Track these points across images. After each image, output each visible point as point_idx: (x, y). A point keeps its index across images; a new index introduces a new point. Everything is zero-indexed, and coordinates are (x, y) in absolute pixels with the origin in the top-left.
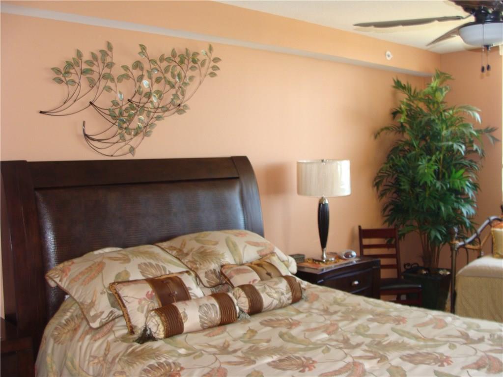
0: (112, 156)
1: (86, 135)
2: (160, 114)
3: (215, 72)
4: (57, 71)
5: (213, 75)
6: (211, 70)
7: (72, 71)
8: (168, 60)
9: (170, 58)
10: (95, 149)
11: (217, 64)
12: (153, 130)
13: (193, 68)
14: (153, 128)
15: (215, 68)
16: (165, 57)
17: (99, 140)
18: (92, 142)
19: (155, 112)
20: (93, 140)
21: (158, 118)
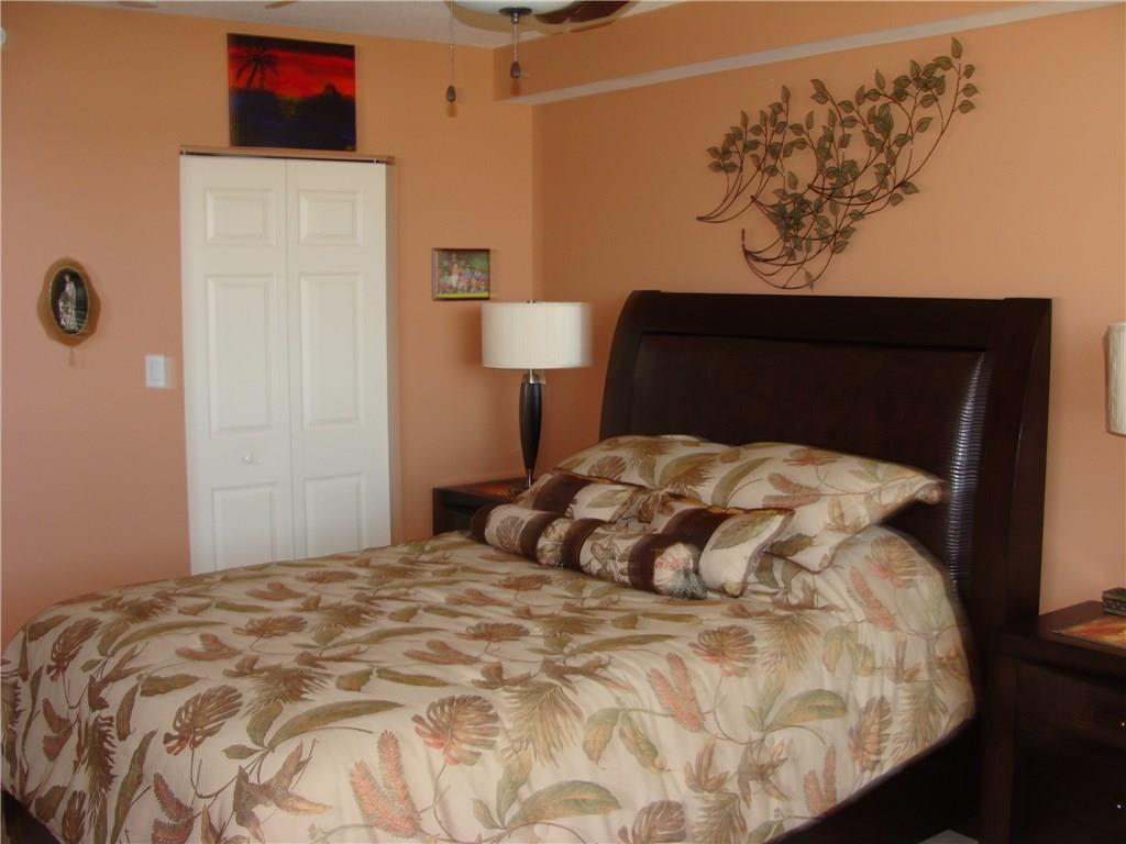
0: (784, 288)
1: (747, 253)
2: (861, 208)
3: (971, 99)
4: (713, 151)
5: (966, 107)
6: (962, 97)
7: (733, 148)
8: (874, 95)
9: (875, 90)
10: (761, 275)
11: (973, 80)
12: (848, 240)
13: (926, 102)
14: (850, 236)
15: (970, 90)
16: (866, 91)
17: (766, 261)
18: (755, 264)
19: (849, 205)
20: (758, 260)
21: (858, 216)
